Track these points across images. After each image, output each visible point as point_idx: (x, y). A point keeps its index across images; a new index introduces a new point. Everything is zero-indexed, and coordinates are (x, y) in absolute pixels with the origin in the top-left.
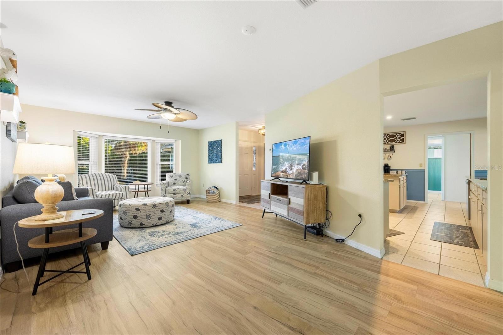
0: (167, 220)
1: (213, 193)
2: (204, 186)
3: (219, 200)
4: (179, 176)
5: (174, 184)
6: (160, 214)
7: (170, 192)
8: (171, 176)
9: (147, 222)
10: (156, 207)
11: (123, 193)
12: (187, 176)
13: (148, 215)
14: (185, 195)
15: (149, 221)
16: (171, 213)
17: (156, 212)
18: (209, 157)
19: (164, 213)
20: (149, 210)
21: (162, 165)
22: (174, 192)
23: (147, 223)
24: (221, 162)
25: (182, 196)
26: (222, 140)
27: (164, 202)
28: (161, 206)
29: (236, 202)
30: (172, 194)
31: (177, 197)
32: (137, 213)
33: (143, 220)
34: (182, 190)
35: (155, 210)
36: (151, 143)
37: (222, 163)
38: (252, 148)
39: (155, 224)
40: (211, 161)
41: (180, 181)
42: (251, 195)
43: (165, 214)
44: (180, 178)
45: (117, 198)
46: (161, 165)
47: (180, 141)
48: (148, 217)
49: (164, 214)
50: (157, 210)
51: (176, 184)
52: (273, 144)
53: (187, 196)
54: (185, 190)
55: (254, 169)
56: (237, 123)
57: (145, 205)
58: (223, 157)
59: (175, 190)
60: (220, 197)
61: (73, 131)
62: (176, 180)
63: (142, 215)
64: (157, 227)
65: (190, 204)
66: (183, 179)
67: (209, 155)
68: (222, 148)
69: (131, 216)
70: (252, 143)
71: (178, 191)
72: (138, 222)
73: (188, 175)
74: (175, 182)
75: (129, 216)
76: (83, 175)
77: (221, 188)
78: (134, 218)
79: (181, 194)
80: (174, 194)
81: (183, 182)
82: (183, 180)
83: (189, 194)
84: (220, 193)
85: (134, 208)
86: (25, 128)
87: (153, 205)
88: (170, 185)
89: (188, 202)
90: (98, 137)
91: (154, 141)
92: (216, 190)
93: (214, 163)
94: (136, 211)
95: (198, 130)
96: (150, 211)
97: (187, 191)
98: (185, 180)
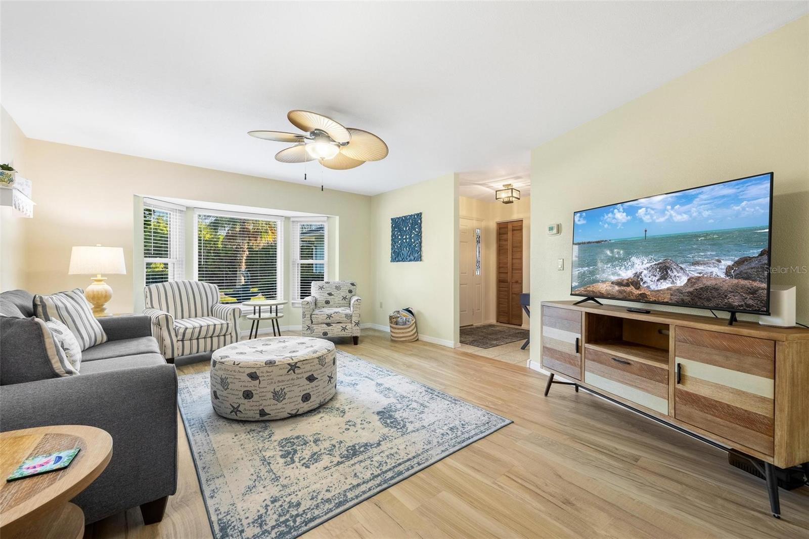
0: (322, 400)
1: (405, 324)
2: (381, 307)
3: (416, 337)
4: (336, 287)
5: (327, 302)
6: (308, 387)
7: (321, 322)
8: (321, 288)
9: (274, 407)
10: (297, 371)
11: (228, 324)
12: (352, 288)
13: (277, 389)
14: (349, 326)
15: (280, 405)
16: (330, 380)
17: (296, 382)
18: (392, 249)
19: (315, 383)
20: (280, 378)
21: (303, 266)
22: (328, 321)
23: (276, 411)
24: (419, 258)
25: (344, 329)
26: (421, 213)
27: (316, 355)
28: (308, 367)
29: (455, 344)
30: (325, 325)
31: (335, 331)
32: (251, 385)
33: (268, 402)
34: (344, 316)
35: (293, 376)
36: (283, 223)
37: (421, 260)
38: (474, 231)
39: (294, 412)
40: (397, 256)
41: (339, 296)
42: (472, 325)
43: (317, 384)
44: (338, 292)
45: (216, 333)
46: (301, 264)
47: (337, 218)
48: (278, 396)
49: (316, 386)
50: (299, 376)
51: (331, 303)
52: (575, 213)
53: (354, 328)
54: (349, 317)
55: (478, 273)
56: (456, 175)
57: (270, 363)
58: (423, 249)
59: (329, 316)
60: (417, 331)
61: (135, 195)
62: (330, 294)
63: (265, 390)
64: (299, 418)
65: (358, 345)
66: (344, 292)
67: (392, 245)
68: (423, 229)
69: (237, 393)
70: (474, 221)
71: (336, 318)
72: (254, 408)
73: (353, 284)
74: (329, 298)
75: (234, 392)
76: (153, 286)
77: (419, 313)
78: (245, 398)
79: (341, 324)
80: (328, 325)
81: (345, 298)
82: (344, 294)
83: (357, 324)
84: (418, 322)
85: (244, 372)
86: (11, 181)
87: (289, 364)
88: (319, 305)
89: (355, 340)
90: (184, 209)
91: (288, 218)
92: (409, 316)
93: (403, 260)
94: (250, 380)
95: (370, 197)
96: (283, 381)
97: (354, 319)
98: (347, 294)
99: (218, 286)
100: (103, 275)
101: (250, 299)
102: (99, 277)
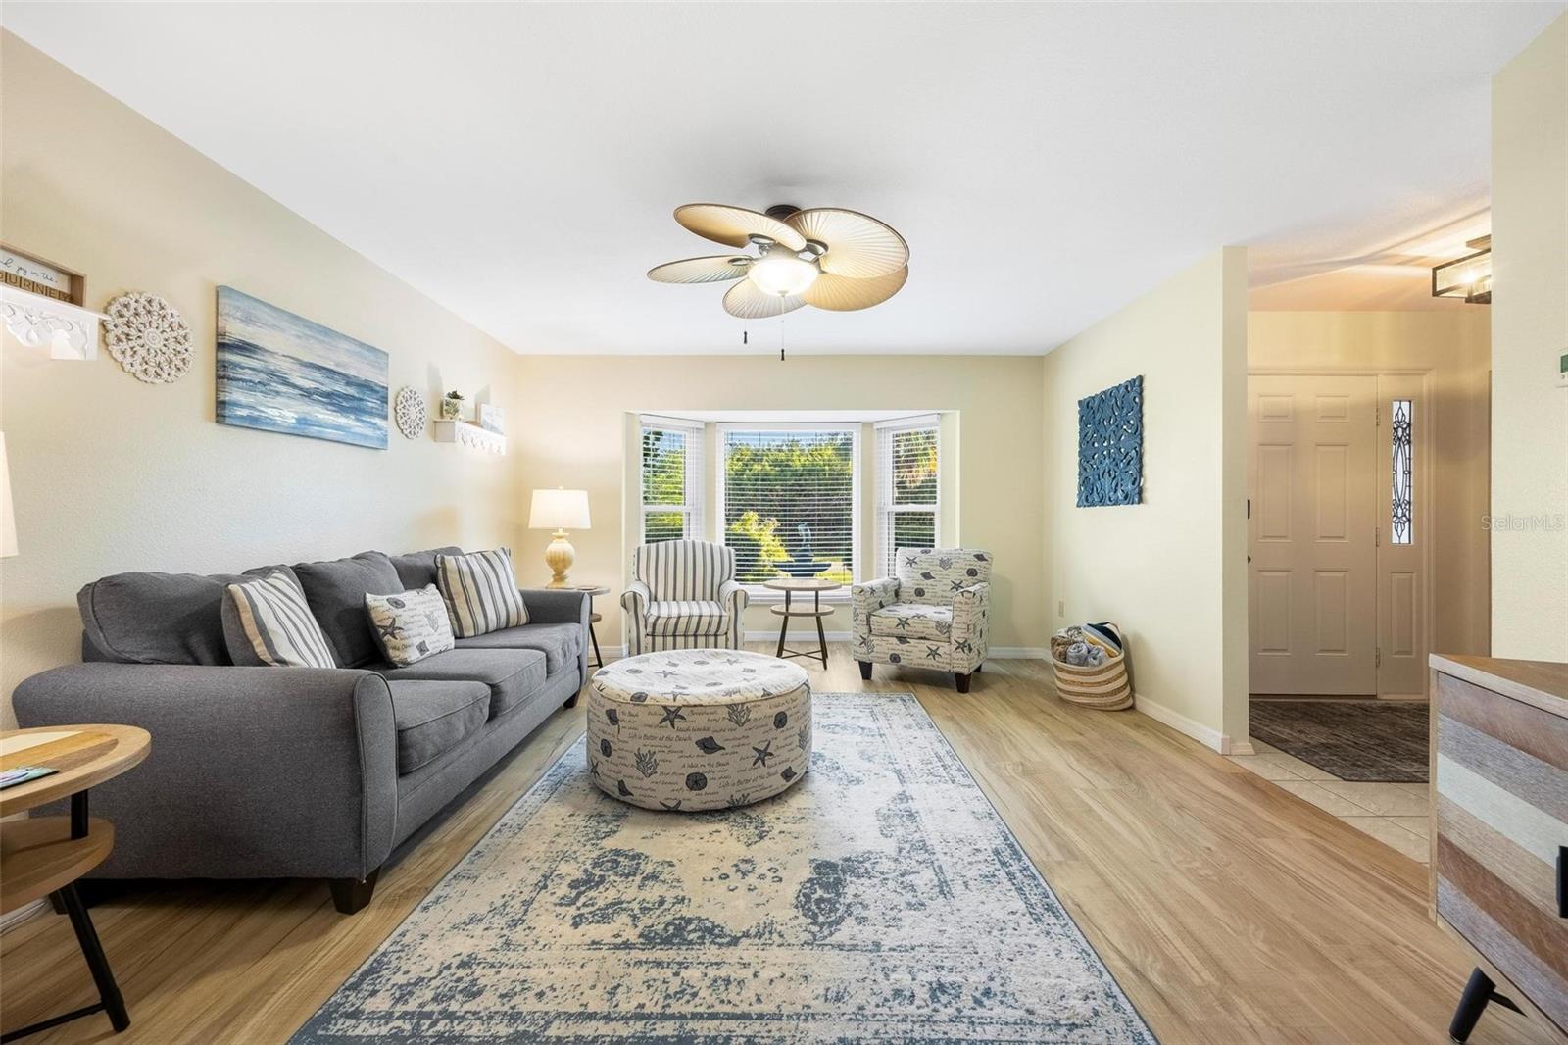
0: (737, 796)
1: (1082, 661)
3: (1123, 701)
4: (942, 561)
5: (920, 593)
6: (699, 761)
7: (886, 631)
8: (911, 562)
9: (638, 784)
10: (678, 723)
12: (977, 565)
13: (644, 751)
14: (944, 648)
15: (646, 783)
17: (677, 746)
18: (1080, 475)
19: (717, 756)
20: (649, 732)
21: (899, 516)
22: (900, 631)
23: (643, 792)
24: (1136, 496)
25: (933, 653)
26: (1141, 379)
27: (727, 700)
28: (701, 721)
30: (895, 640)
31: (913, 656)
32: (610, 732)
34: (934, 625)
35: (670, 732)
36: (860, 434)
37: (1140, 501)
38: (1381, 408)
39: (672, 804)
40: (1091, 494)
41: (944, 582)
42: (1373, 697)
43: (723, 760)
44: (945, 572)
46: (896, 514)
47: (958, 412)
48: (644, 764)
49: (719, 764)
50: (681, 735)
51: (927, 595)
53: (955, 655)
54: (944, 628)
55: (1401, 536)
57: (639, 698)
58: (1146, 471)
59: (903, 623)
60: (1129, 686)
61: (627, 413)
62: (927, 576)
63: (626, 746)
64: (682, 819)
65: (967, 696)
66: (957, 574)
67: (1080, 464)
68: (1145, 420)
70: (1382, 379)
71: (917, 627)
72: (613, 775)
73: (980, 557)
74: (925, 584)
77: (1138, 638)
78: (604, 753)
79: (928, 643)
80: (902, 639)
81: (957, 587)
82: (956, 578)
83: (961, 646)
85: (603, 706)
87: (665, 707)
88: (903, 596)
89: (963, 683)
90: (703, 426)
91: (868, 425)
92: (1104, 644)
93: (1102, 501)
94: (608, 721)
95: (1041, 358)
96: (653, 738)
97: (957, 634)
98: (963, 579)
99: (737, 550)
100: (565, 531)
101: (813, 575)
102: (561, 533)
